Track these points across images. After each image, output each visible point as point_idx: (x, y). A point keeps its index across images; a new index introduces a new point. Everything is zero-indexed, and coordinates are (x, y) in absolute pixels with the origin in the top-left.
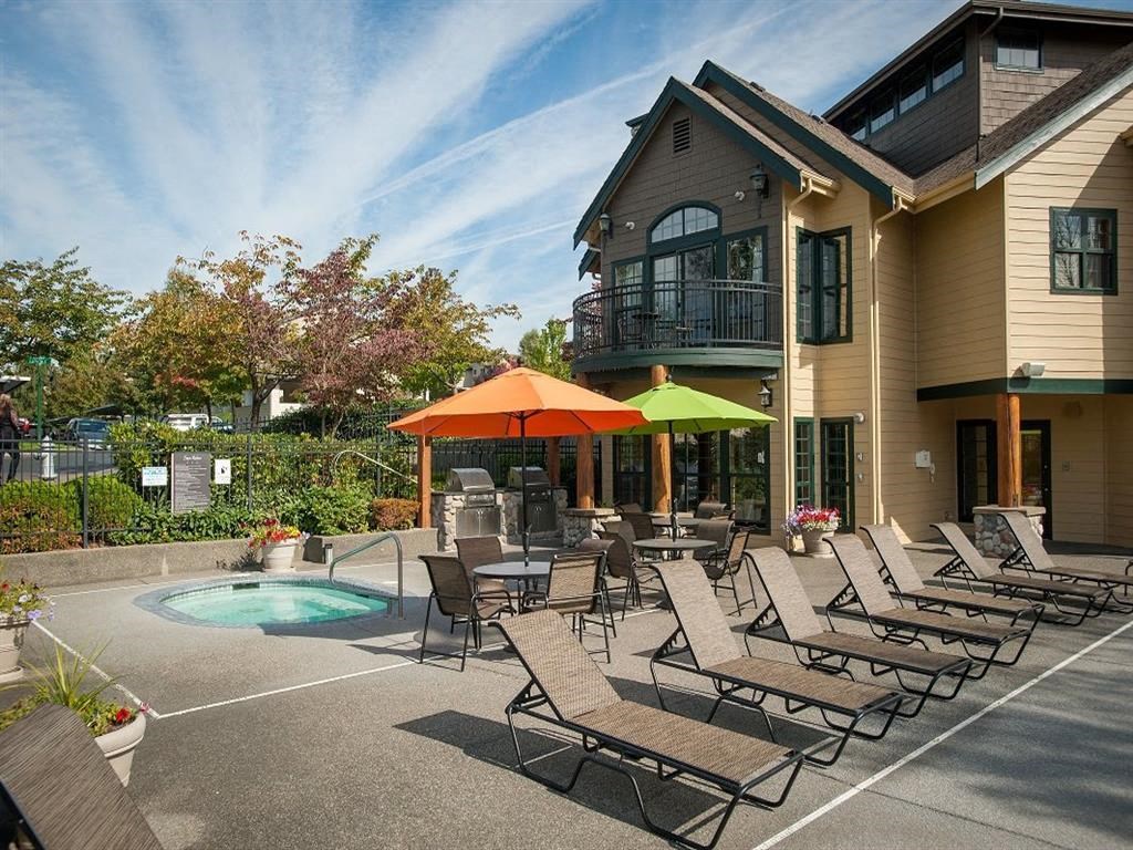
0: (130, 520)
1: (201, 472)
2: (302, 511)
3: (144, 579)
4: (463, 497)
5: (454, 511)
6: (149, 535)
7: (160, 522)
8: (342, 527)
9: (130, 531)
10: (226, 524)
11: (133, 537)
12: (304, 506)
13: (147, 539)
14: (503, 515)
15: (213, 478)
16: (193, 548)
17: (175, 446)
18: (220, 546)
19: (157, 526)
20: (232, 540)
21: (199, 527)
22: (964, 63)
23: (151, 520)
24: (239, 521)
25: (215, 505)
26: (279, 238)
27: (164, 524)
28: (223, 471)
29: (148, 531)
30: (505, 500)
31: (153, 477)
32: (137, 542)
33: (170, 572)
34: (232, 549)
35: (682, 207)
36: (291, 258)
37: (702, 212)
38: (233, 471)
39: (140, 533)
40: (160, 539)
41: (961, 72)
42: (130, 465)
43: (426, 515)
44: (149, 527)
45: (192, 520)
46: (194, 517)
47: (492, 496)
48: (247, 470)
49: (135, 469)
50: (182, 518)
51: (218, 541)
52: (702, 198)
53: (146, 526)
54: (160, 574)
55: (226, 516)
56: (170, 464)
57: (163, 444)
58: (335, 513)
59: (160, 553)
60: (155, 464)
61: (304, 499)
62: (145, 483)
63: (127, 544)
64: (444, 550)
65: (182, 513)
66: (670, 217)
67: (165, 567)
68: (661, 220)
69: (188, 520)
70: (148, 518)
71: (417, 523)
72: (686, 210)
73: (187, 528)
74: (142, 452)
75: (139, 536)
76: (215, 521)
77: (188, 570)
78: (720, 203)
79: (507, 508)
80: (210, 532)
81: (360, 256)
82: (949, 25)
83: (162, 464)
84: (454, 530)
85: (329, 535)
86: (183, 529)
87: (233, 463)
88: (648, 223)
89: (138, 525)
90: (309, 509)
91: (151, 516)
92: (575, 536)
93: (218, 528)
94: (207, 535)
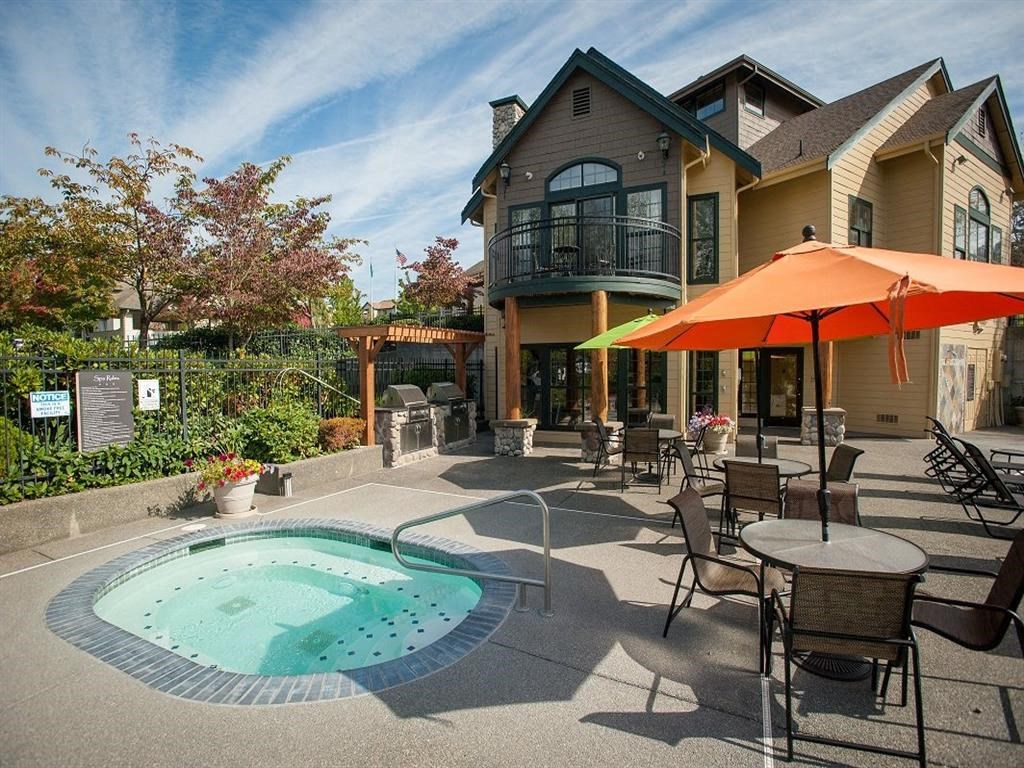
0: (13, 467)
1: (118, 396)
2: (247, 437)
3: (42, 548)
4: (406, 413)
5: (398, 427)
6: (45, 485)
7: (64, 465)
8: (295, 452)
9: (13, 483)
10: (157, 459)
11: (20, 490)
12: (248, 431)
13: (43, 489)
14: (435, 427)
15: (136, 403)
16: (112, 495)
17: (80, 362)
18: (151, 488)
19: (59, 473)
20: (166, 479)
21: (121, 466)
22: (724, 101)
23: (49, 464)
24: (173, 454)
25: (141, 437)
26: (177, 147)
27: (69, 469)
28: (149, 395)
29: (42, 479)
30: (435, 414)
31: (47, 405)
32: (28, 497)
33: (83, 531)
34: (167, 490)
35: (582, 162)
36: (186, 174)
37: (600, 168)
38: (162, 393)
39: (31, 484)
40: (63, 489)
41: (722, 108)
42: (8, 390)
43: (371, 433)
44: (45, 474)
45: (111, 459)
46: (114, 455)
47: (427, 411)
48: (180, 391)
49: (18, 395)
50: (95, 458)
51: (148, 482)
52: (601, 155)
53: (39, 472)
54: (68, 536)
55: (156, 449)
56: (73, 386)
57: (62, 359)
58: (288, 438)
59: (66, 508)
60: (48, 388)
61: (246, 422)
62: (35, 413)
63: (11, 502)
64: (391, 466)
65: (95, 450)
66: (568, 171)
67: (74, 526)
68: (560, 172)
69: (106, 460)
70: (43, 462)
71: (364, 441)
72: (585, 165)
73: (104, 469)
74: (30, 371)
75: (30, 487)
76: (143, 457)
77: (108, 525)
78: (619, 161)
79: (438, 421)
80: (136, 472)
81: (268, 178)
82: (716, 74)
83: (62, 388)
84: (399, 445)
85: (284, 462)
86: (98, 472)
87: (162, 384)
88: (546, 175)
89: (28, 471)
90: (255, 434)
91: (47, 458)
92: (509, 445)
93: (146, 466)
94: (132, 475)
